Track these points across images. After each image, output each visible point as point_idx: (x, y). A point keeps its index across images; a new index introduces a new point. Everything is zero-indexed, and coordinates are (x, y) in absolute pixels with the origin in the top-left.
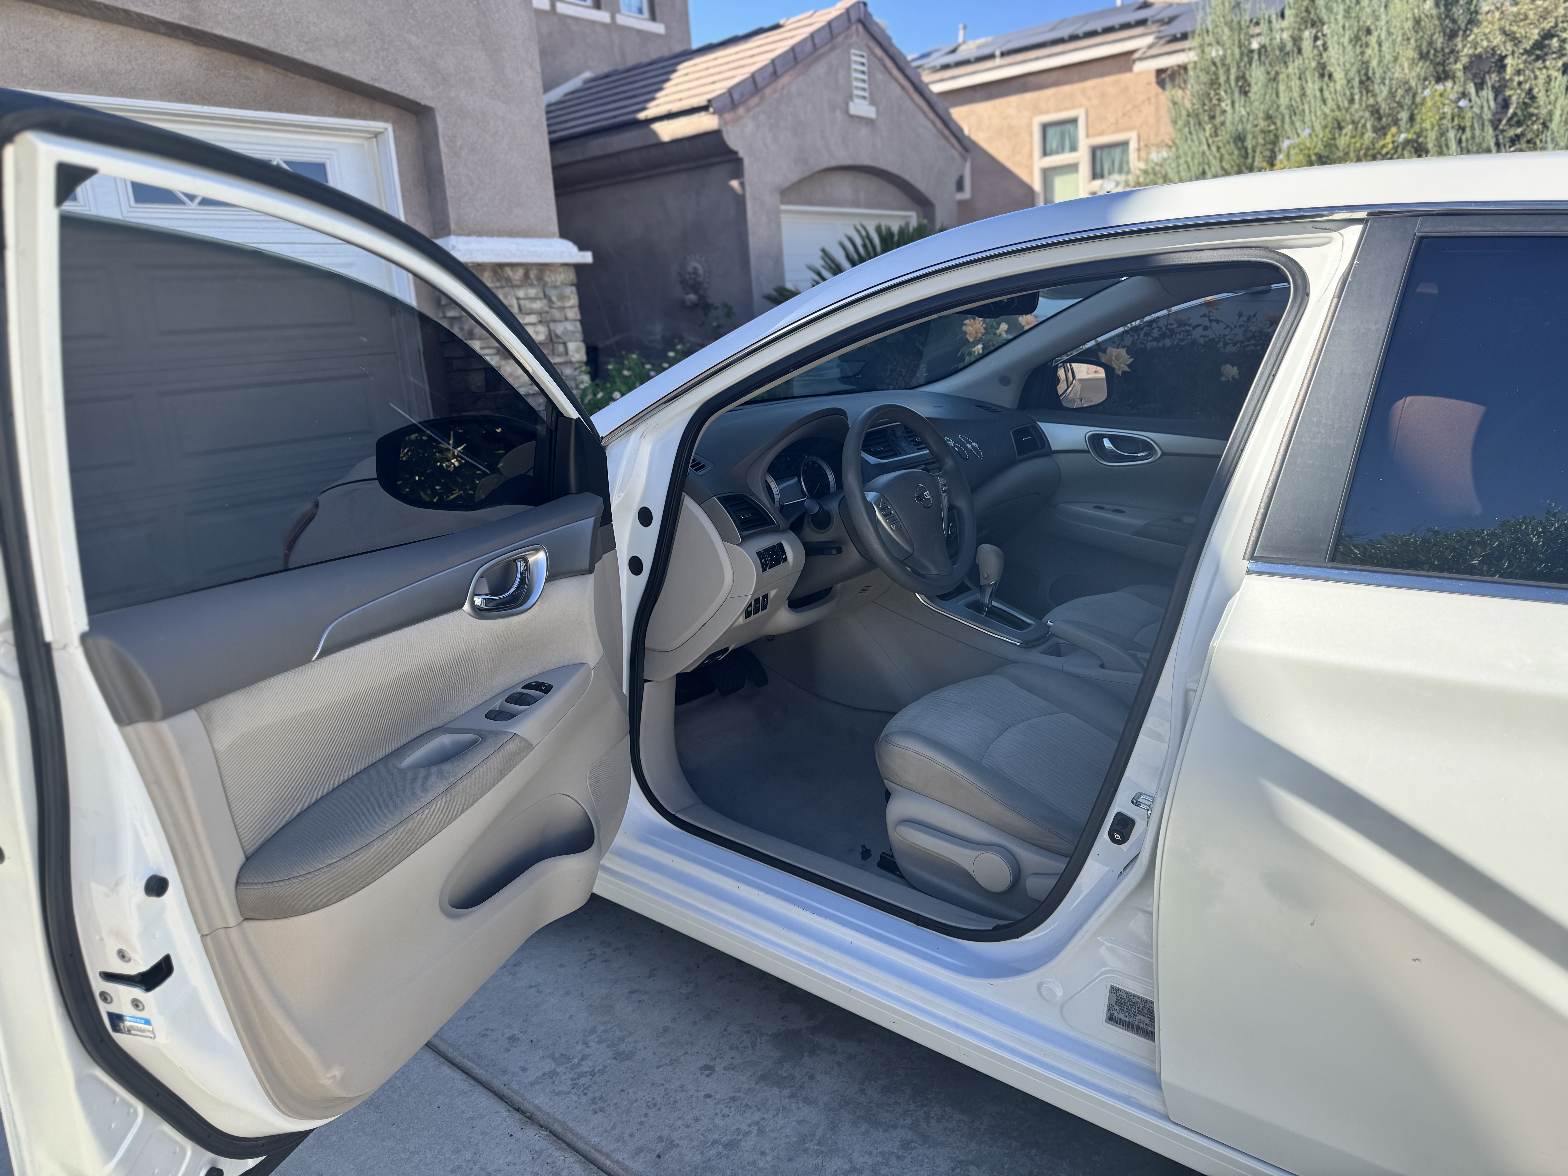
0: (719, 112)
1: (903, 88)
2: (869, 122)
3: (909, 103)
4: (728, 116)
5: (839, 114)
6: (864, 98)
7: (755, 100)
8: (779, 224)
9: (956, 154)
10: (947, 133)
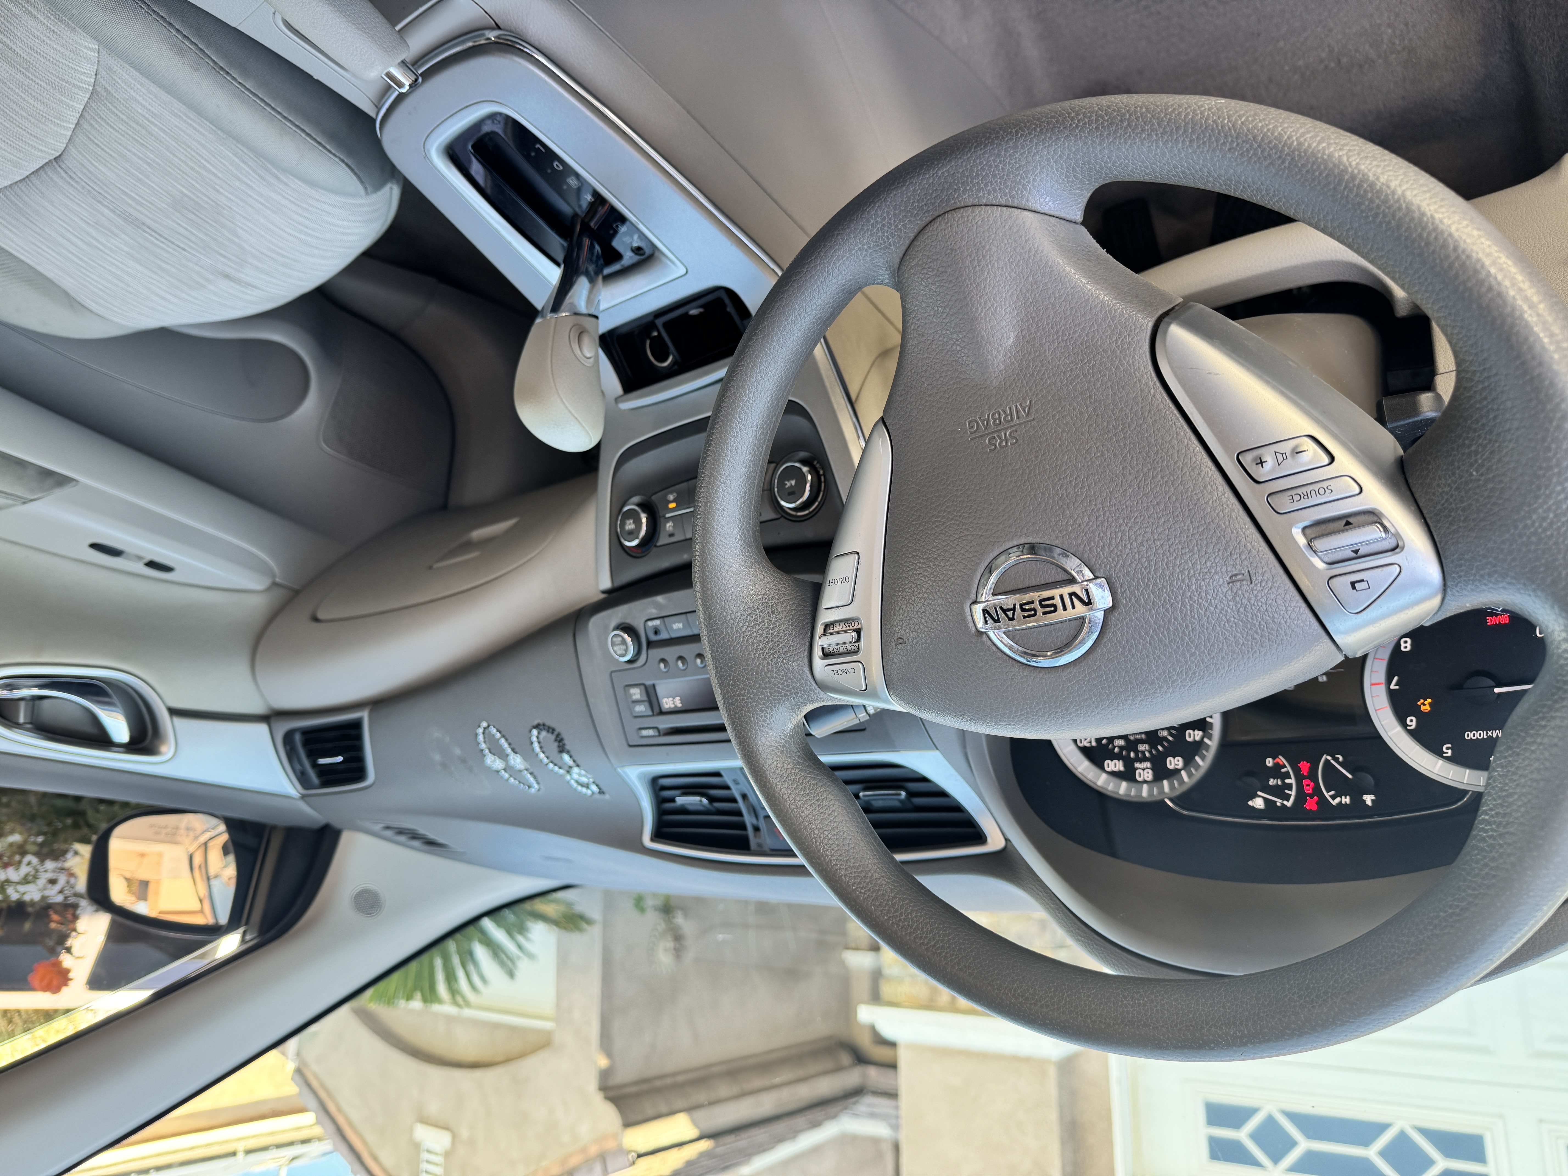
0: (622, 1151)
1: (375, 1159)
2: (425, 1121)
3: (371, 1138)
4: (611, 1144)
5: (464, 1133)
6: (428, 1151)
7: (574, 1161)
8: (558, 1006)
9: (314, 1067)
10: (323, 1095)
